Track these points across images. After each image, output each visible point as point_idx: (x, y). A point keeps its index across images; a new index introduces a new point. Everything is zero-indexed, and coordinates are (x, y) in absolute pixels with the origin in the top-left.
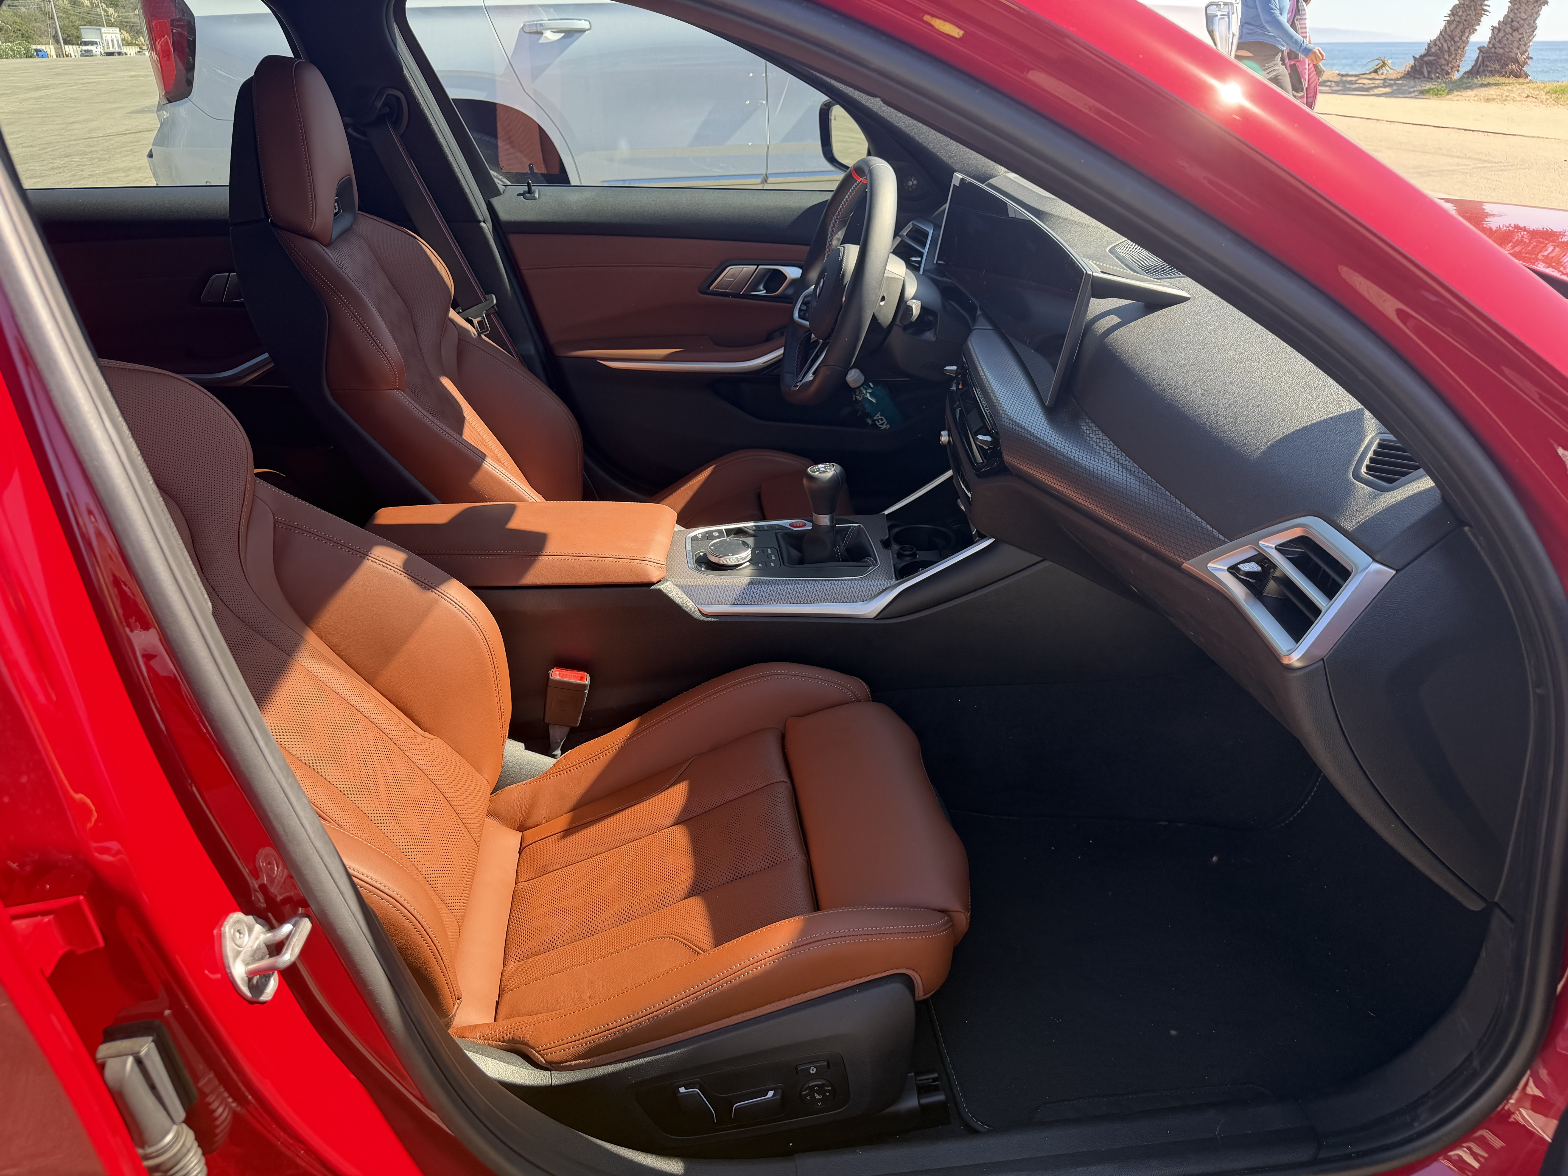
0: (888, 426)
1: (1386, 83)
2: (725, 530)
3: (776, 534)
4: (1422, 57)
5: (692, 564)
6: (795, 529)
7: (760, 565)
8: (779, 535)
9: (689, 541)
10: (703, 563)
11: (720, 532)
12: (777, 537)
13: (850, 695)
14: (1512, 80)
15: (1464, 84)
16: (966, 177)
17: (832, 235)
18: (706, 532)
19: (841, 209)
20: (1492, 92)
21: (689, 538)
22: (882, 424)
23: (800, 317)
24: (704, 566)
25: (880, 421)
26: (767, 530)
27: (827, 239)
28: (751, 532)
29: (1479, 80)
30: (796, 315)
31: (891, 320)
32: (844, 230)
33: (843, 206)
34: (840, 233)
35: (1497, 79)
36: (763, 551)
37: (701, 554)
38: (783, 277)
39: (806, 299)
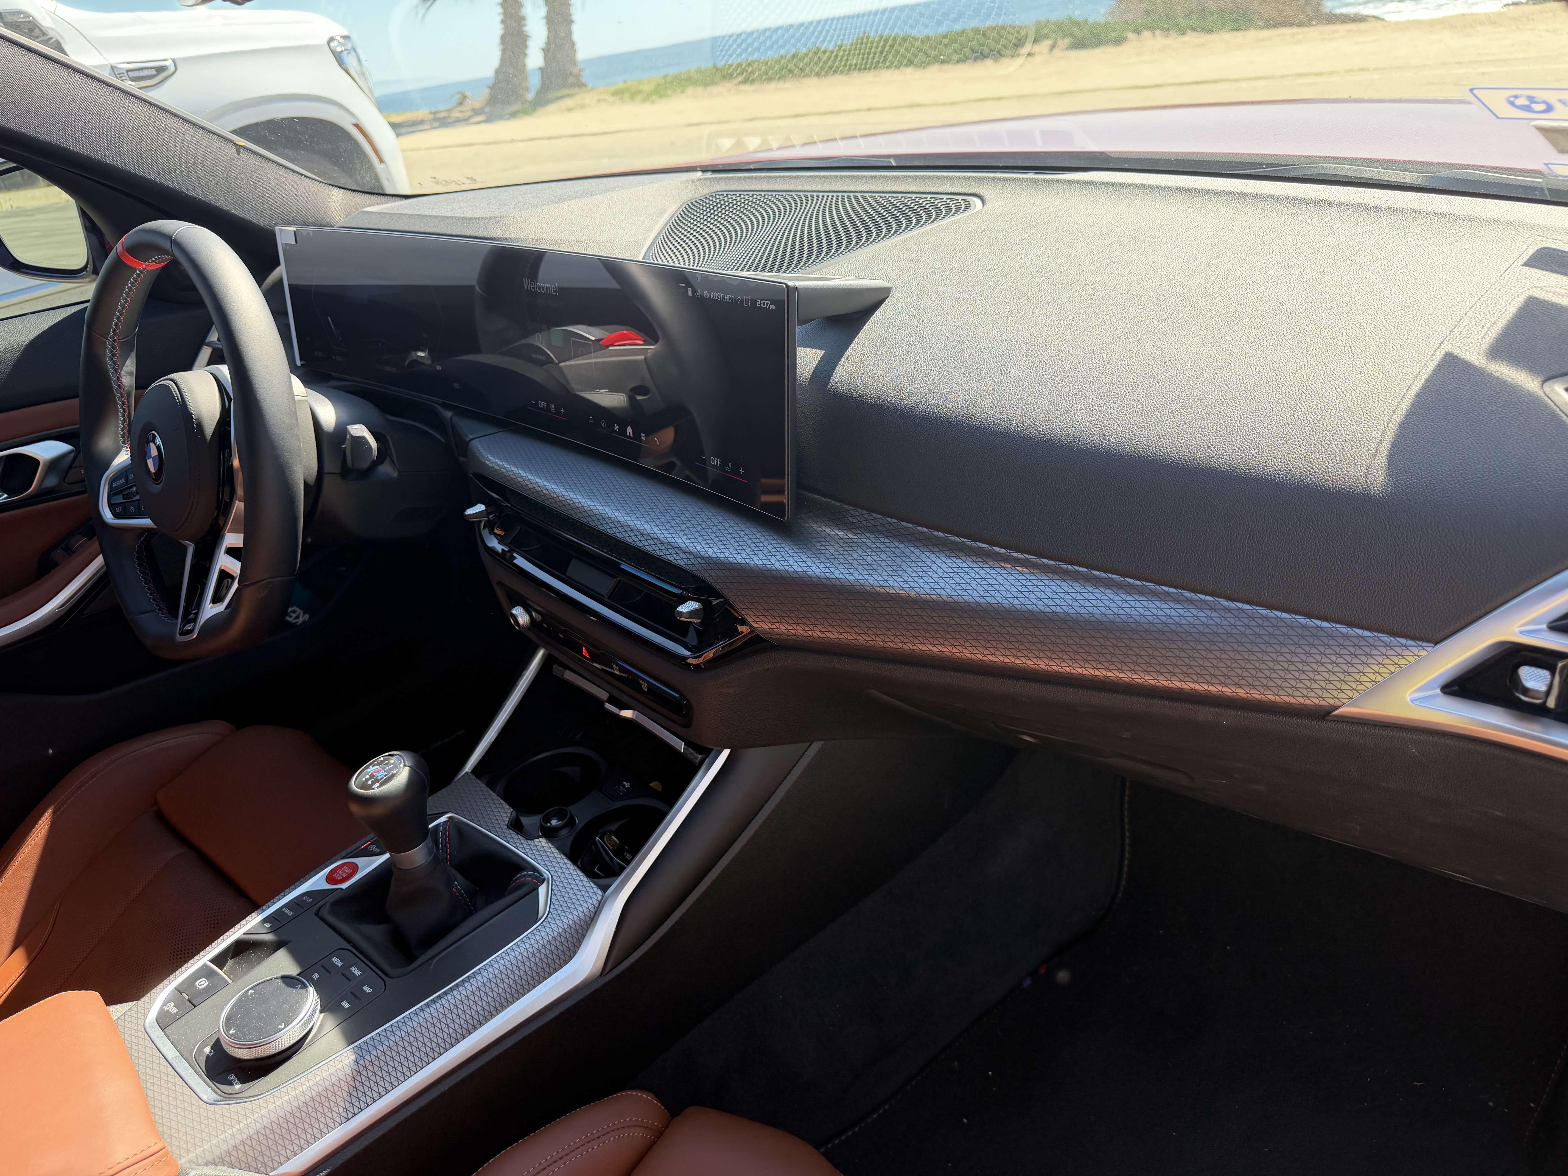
0: (307, 617)
1: (476, 112)
2: (213, 961)
3: (317, 914)
4: (494, 85)
5: (205, 1090)
6: (344, 886)
7: (346, 1005)
8: (325, 913)
9: (157, 1033)
10: (229, 1071)
11: (205, 972)
12: (323, 919)
13: (638, 1133)
14: (576, 90)
15: (541, 101)
16: (301, 228)
17: (116, 370)
18: (179, 990)
19: (116, 325)
20: (568, 102)
21: (151, 1026)
22: (297, 617)
23: (116, 516)
24: (232, 1077)
25: (292, 614)
26: (294, 918)
27: (109, 379)
28: (269, 937)
29: (552, 95)
30: (107, 515)
31: (316, 469)
32: (133, 355)
33: (118, 318)
34: (128, 362)
35: (565, 92)
36: (328, 970)
37: (207, 1050)
38: (33, 463)
39: (114, 485)
